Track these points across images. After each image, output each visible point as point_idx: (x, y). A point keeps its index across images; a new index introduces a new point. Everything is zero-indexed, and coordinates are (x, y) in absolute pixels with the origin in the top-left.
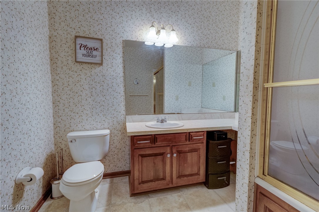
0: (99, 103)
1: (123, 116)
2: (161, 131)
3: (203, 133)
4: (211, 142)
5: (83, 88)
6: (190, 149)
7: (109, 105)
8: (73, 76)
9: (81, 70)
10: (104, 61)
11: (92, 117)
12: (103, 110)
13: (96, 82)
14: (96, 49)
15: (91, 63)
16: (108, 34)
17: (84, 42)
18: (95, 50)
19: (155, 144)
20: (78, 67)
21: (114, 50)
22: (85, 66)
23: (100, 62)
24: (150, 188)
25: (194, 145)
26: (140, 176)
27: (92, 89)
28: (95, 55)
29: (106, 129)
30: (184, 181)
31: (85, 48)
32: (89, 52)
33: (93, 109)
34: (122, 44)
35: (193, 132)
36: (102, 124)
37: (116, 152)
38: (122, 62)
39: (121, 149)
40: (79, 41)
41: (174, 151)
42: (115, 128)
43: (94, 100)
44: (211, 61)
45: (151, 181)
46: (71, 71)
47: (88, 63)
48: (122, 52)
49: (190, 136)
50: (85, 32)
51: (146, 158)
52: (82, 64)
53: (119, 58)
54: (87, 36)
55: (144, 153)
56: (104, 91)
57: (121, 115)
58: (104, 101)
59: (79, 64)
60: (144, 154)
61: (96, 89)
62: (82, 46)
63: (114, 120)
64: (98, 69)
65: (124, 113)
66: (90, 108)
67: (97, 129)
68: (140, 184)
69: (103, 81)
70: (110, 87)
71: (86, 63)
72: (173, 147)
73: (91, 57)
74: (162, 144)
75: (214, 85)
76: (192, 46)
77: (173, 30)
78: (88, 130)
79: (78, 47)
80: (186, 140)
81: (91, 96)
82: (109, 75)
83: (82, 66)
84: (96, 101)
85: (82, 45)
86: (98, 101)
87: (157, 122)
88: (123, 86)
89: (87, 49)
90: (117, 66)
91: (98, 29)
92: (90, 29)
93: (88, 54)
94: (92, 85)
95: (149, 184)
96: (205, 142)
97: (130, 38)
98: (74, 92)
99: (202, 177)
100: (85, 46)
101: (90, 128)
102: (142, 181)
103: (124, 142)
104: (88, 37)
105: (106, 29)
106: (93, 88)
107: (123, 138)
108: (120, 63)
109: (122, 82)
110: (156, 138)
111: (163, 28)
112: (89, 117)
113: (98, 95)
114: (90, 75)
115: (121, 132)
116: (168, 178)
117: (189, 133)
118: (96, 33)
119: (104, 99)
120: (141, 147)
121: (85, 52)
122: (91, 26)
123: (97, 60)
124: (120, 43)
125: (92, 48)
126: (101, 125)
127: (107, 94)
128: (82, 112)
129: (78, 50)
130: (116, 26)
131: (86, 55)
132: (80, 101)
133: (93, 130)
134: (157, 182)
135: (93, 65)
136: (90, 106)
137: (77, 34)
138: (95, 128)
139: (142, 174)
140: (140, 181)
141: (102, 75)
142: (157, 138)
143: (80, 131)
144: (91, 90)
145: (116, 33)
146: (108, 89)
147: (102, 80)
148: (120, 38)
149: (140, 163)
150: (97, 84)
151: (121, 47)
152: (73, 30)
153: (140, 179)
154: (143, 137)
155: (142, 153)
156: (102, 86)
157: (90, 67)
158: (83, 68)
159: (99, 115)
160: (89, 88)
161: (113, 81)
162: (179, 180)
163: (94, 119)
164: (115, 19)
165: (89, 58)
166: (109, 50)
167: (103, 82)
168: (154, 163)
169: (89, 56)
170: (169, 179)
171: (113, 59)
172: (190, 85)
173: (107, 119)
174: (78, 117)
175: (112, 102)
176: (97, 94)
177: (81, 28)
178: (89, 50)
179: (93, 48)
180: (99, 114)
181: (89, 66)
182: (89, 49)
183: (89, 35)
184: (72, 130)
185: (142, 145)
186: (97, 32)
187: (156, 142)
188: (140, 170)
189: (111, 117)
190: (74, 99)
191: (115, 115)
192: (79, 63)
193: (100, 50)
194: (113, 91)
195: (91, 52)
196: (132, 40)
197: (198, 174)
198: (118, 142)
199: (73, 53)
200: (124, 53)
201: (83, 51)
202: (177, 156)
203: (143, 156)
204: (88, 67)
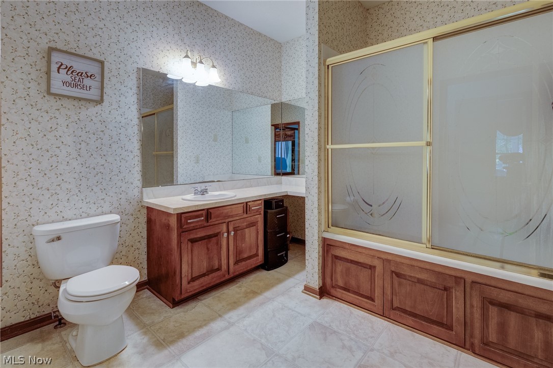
0: (94, 169)
1: (136, 189)
2: (210, 204)
3: (260, 202)
4: (269, 211)
5: (62, 142)
6: (248, 223)
7: (112, 171)
8: (40, 119)
9: (58, 110)
10: (105, 97)
11: (79, 194)
12: (101, 180)
13: (89, 132)
14: (91, 76)
15: (80, 99)
16: (113, 55)
17: (67, 61)
18: (88, 77)
19: (208, 222)
20: (53, 103)
21: (122, 81)
22: (66, 102)
23: (98, 98)
24: (202, 285)
25: (252, 218)
26: (190, 271)
27: (80, 144)
28: (88, 86)
29: (106, 214)
30: (243, 267)
31: (68, 70)
32: (77, 78)
33: (81, 180)
34: (136, 73)
35: (250, 202)
36: (99, 205)
37: (124, 253)
38: (136, 101)
39: (132, 247)
40: (56, 58)
41: (231, 228)
42: (123, 211)
43: (83, 163)
44: (245, 107)
45: (204, 275)
46: (35, 109)
47: (75, 98)
48: (136, 86)
49: (248, 206)
50: (68, 44)
51: (197, 243)
52: (60, 99)
53: (132, 94)
54: (73, 51)
55: (196, 236)
56: (103, 147)
57: (134, 188)
58: (103, 165)
59: (55, 98)
60: (195, 238)
61: (88, 144)
62: (62, 67)
63: (120, 196)
64: (93, 110)
65: (139, 184)
66: (75, 178)
67: (89, 216)
68: (189, 283)
69: (103, 131)
70: (114, 142)
71: (69, 97)
72: (229, 223)
73: (79, 87)
74: (217, 221)
75: (247, 141)
76: (234, 89)
77: (214, 66)
78: (70, 220)
79: (54, 67)
80: (244, 213)
81: (79, 157)
82: (114, 121)
83: (59, 102)
84: (87, 165)
85: (62, 64)
86: (92, 166)
87: (195, 194)
88: (137, 140)
89: (72, 73)
90: (127, 107)
91: (94, 43)
92: (79, 41)
93: (74, 82)
94: (80, 136)
95: (202, 280)
96: (262, 212)
97: (148, 66)
98: (41, 149)
99: (260, 258)
100: (68, 69)
101: (75, 215)
102: (192, 278)
103: (138, 233)
104: (75, 52)
105: (109, 45)
106: (82, 143)
107: (136, 227)
108: (133, 103)
109: (136, 133)
110: (209, 213)
111: (201, 62)
112: (74, 195)
113: (92, 155)
114: (76, 119)
115: (134, 216)
116: (224, 267)
117: (247, 203)
118: (91, 50)
119: (103, 162)
120: (191, 228)
121: (68, 78)
122: (80, 34)
123: (94, 94)
124: (133, 72)
125: (82, 73)
126: (97, 209)
127: (109, 153)
128: (58, 187)
129: (54, 73)
130: (127, 43)
131: (70, 84)
132: (54, 166)
133: (81, 217)
134: (211, 276)
135: (83, 102)
136: (76, 175)
137: (53, 45)
138: (84, 215)
139: (192, 267)
140: (190, 278)
141: (100, 121)
142: (211, 213)
143: (53, 222)
144: (79, 146)
145: (127, 54)
146: (110, 145)
147: (100, 130)
148: (134, 63)
149: (190, 252)
150: (90, 136)
151: (134, 77)
152: (43, 36)
153: (190, 275)
154: (194, 214)
155: (192, 236)
156: (99, 140)
157: (76, 105)
158: (62, 105)
159: (92, 190)
160: (74, 142)
161: (120, 131)
162: (237, 267)
163: (84, 199)
164: (125, 33)
165: (76, 90)
166: (114, 80)
167: (102, 133)
168: (208, 249)
169: (76, 86)
170: (226, 267)
171: (121, 95)
172: (215, 140)
173: (109, 196)
174: (49, 196)
175: (117, 167)
176: (90, 153)
177: (60, 34)
178: (76, 76)
179: (84, 74)
180: (94, 188)
181: (75, 103)
182: (77, 74)
183: (77, 49)
184: (35, 223)
185: (192, 225)
186: (92, 48)
187: (209, 219)
188: (190, 262)
189: (116, 193)
190: (40, 163)
191: (123, 189)
192: (53, 97)
193: (98, 78)
194: (120, 149)
195: (81, 80)
196: (152, 69)
197: (256, 255)
198: (128, 234)
199: (41, 77)
200: (139, 87)
201: (64, 76)
202: (234, 234)
203: (193, 241)
204: (74, 106)
